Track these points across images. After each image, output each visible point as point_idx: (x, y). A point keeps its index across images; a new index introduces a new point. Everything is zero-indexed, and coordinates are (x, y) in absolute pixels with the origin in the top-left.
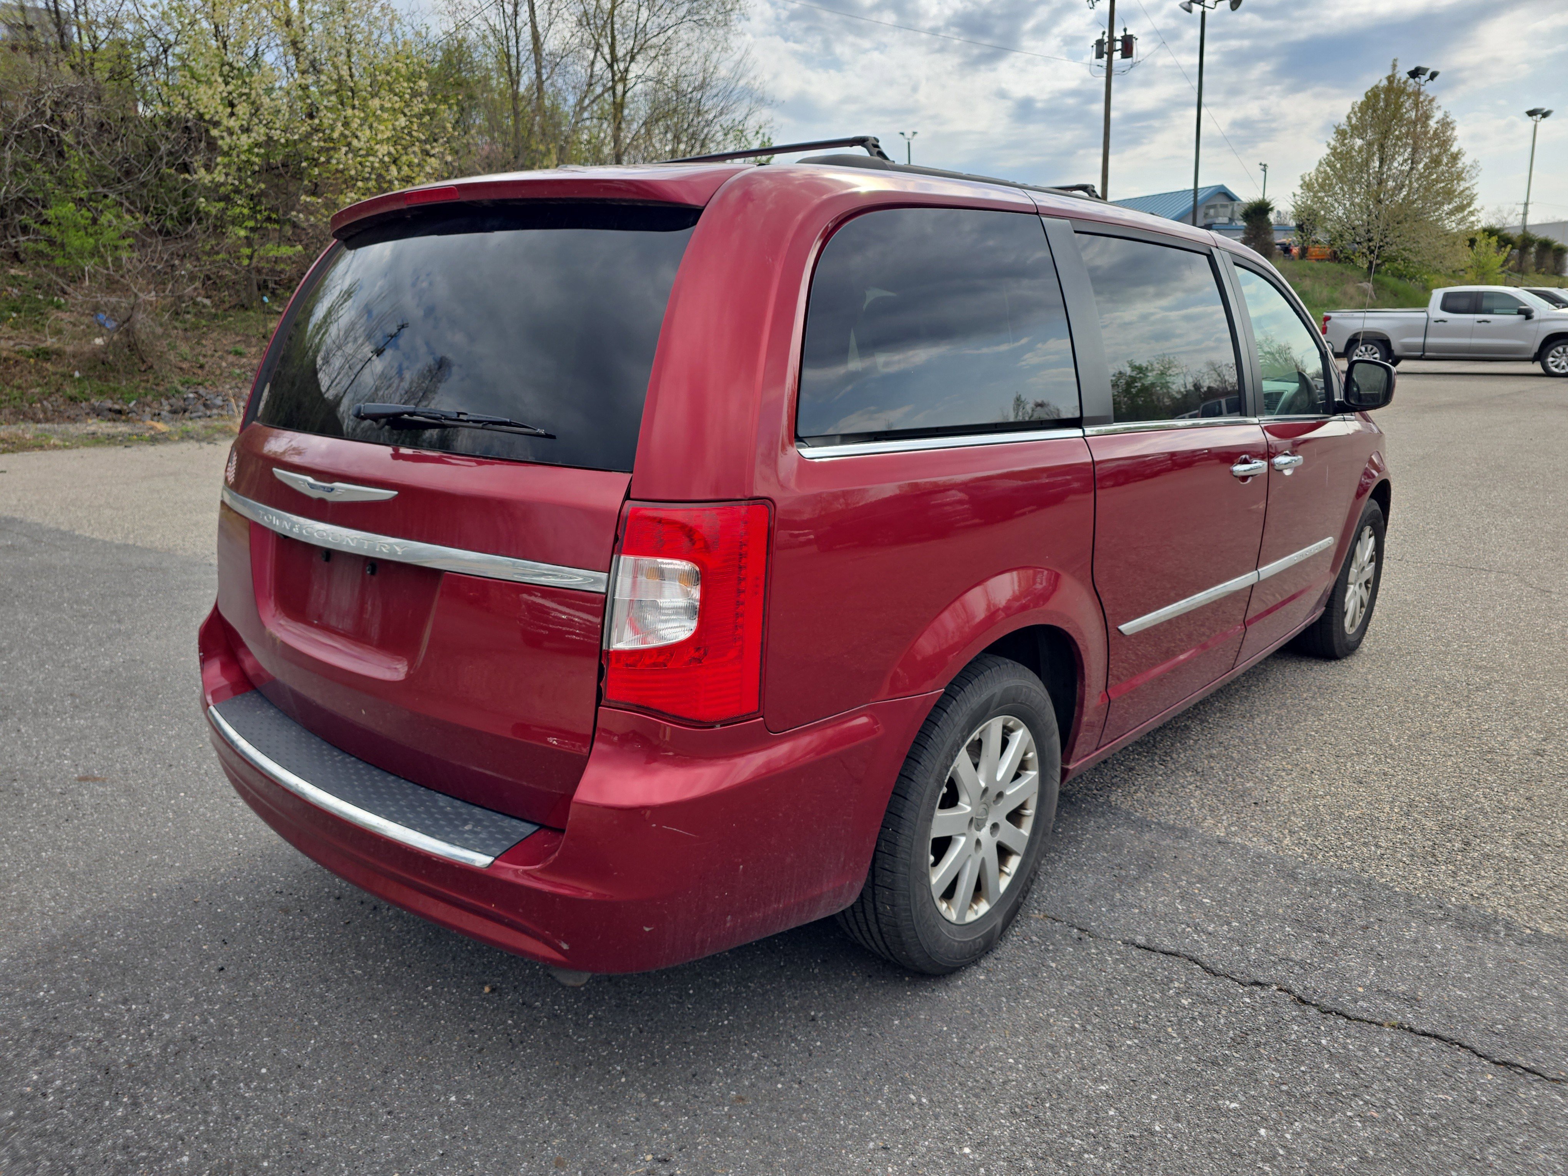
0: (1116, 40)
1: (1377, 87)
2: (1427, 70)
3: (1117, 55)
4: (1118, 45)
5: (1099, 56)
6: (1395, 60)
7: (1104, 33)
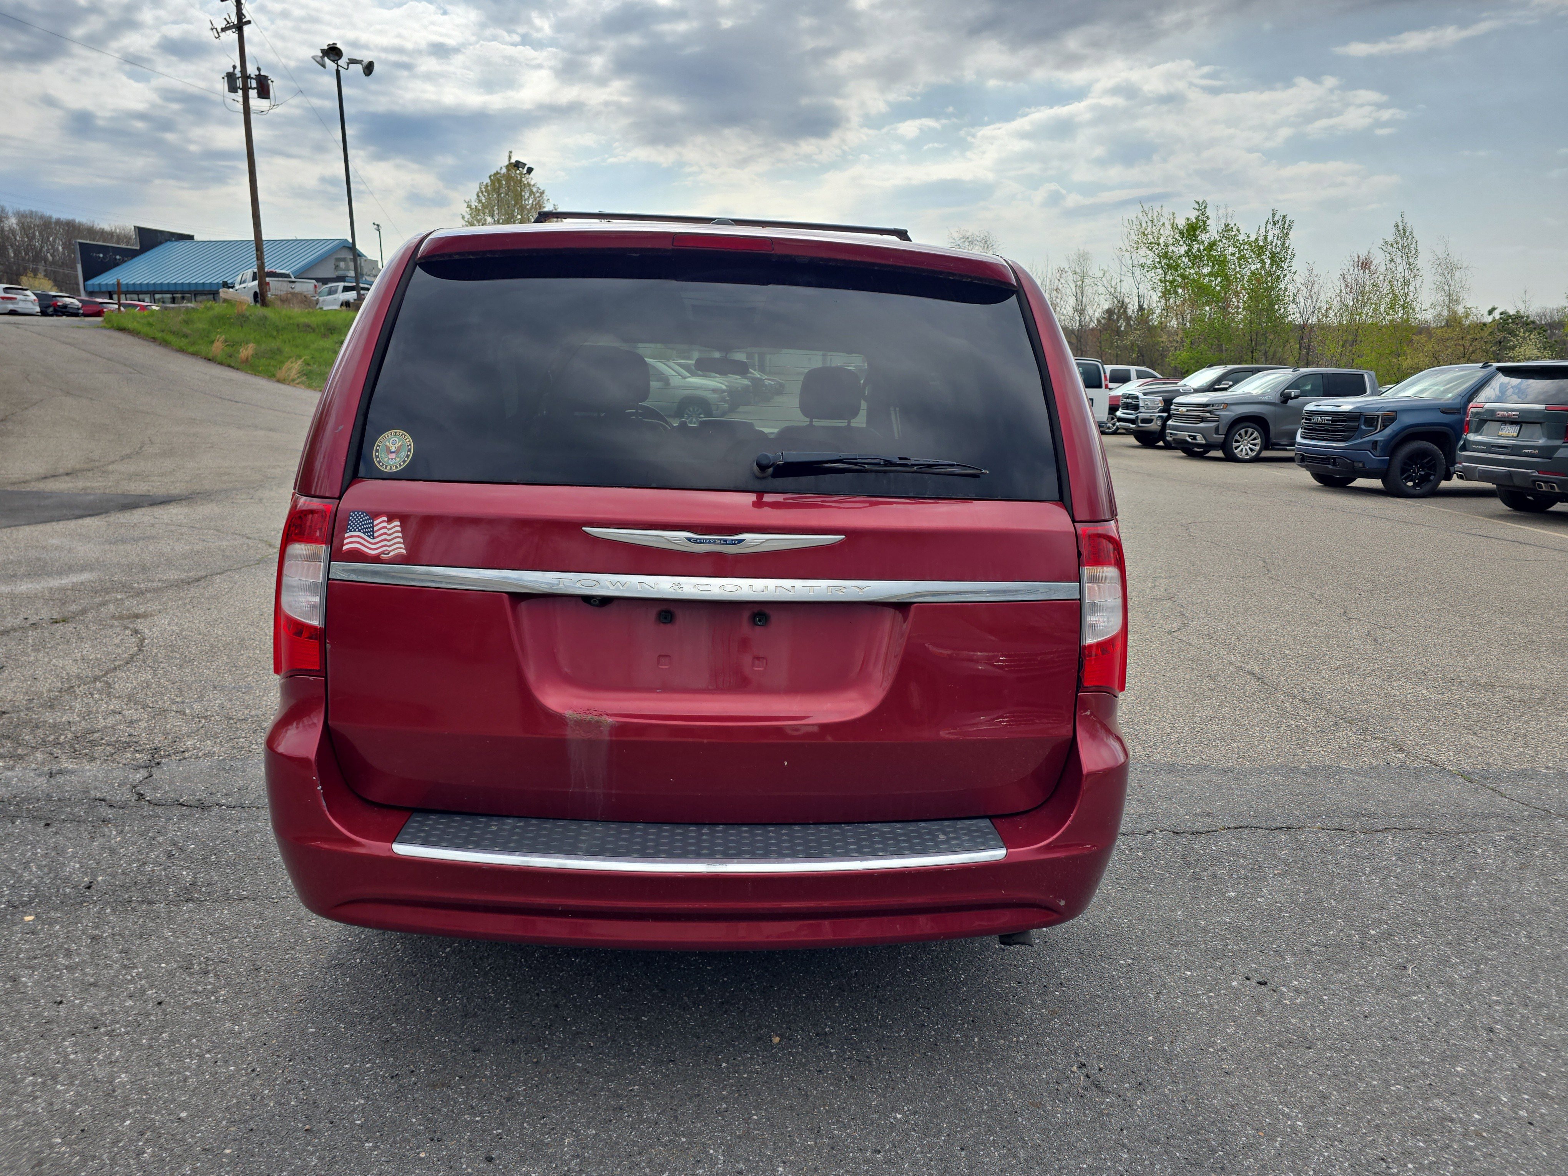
0: (249, 77)
1: (497, 173)
2: (525, 164)
3: (253, 93)
4: (254, 84)
5: (233, 89)
6: (511, 152)
7: (234, 67)
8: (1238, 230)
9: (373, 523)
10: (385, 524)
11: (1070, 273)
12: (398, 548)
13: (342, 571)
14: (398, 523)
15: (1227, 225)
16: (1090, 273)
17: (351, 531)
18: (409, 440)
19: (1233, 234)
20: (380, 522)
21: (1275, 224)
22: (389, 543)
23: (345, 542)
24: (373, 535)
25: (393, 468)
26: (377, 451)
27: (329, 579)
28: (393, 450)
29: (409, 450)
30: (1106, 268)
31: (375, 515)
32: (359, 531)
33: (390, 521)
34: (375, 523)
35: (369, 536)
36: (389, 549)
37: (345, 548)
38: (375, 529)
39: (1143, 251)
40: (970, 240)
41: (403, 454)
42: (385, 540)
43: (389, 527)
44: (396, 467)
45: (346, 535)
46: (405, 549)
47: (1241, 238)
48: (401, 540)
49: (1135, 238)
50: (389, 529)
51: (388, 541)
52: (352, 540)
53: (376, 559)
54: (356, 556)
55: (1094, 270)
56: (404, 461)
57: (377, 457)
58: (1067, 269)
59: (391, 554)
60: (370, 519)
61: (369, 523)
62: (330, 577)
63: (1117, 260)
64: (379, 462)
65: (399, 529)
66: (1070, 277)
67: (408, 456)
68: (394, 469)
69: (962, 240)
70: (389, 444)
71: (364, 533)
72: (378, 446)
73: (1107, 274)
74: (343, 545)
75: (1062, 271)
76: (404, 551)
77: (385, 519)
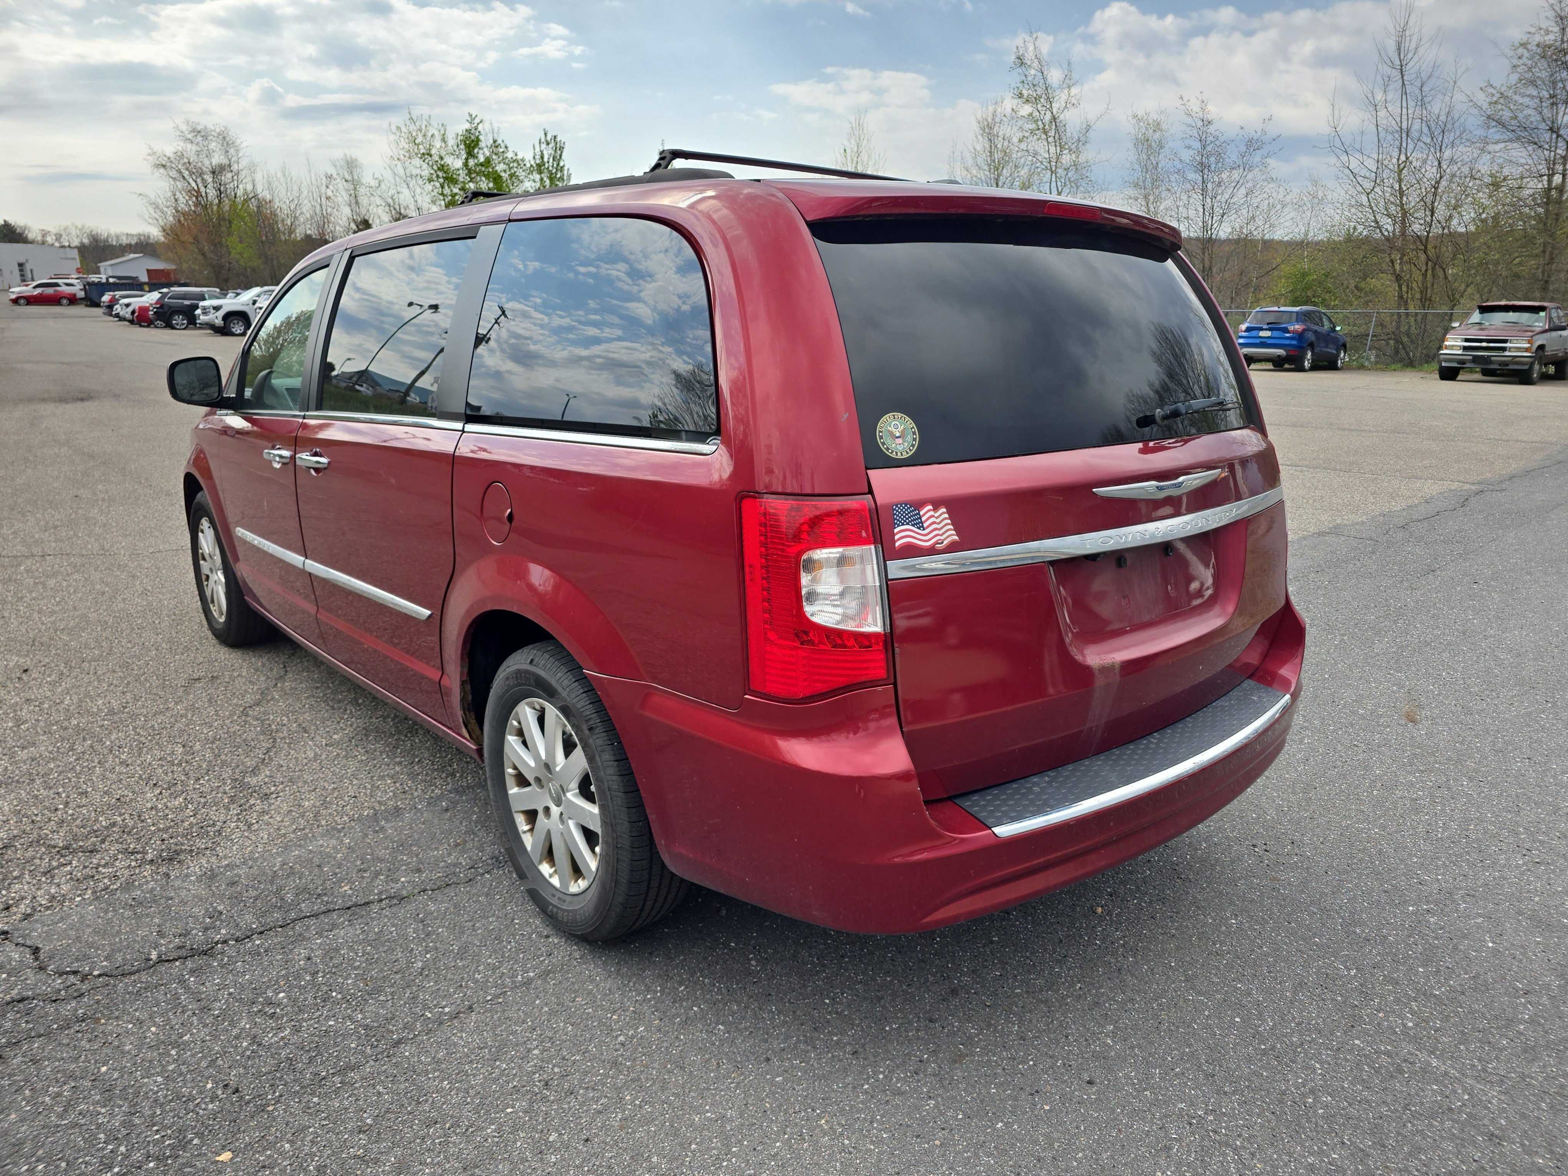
8: (506, 147)
9: (919, 514)
10: (932, 513)
11: (339, 180)
12: (950, 536)
13: (898, 569)
14: (944, 510)
15: (495, 141)
16: (364, 181)
17: (899, 526)
18: (910, 423)
19: (501, 150)
20: (926, 512)
21: (548, 144)
22: (940, 532)
23: (896, 537)
24: (922, 526)
25: (904, 453)
26: (881, 437)
27: (887, 580)
28: (898, 435)
29: (914, 433)
30: (381, 178)
31: (918, 505)
32: (908, 524)
33: (935, 509)
34: (922, 513)
35: (919, 528)
36: (942, 538)
37: (897, 544)
38: (923, 519)
39: (417, 161)
40: (203, 134)
41: (909, 438)
42: (936, 529)
43: (937, 515)
44: (907, 453)
45: (896, 531)
46: (958, 535)
47: (510, 155)
48: (951, 527)
49: (407, 146)
50: (937, 518)
51: (939, 529)
52: (904, 535)
53: (932, 551)
54: (910, 551)
55: (367, 179)
56: (913, 446)
57: (883, 444)
58: (335, 176)
59: (945, 542)
60: (915, 510)
61: (916, 515)
62: (890, 577)
63: (388, 169)
64: (888, 449)
65: (946, 516)
66: (341, 184)
67: (914, 440)
68: (905, 456)
69: (194, 134)
70: (892, 429)
71: (913, 525)
72: (880, 432)
73: (382, 185)
74: (894, 542)
75: (330, 177)
76: (956, 538)
77: (931, 507)
